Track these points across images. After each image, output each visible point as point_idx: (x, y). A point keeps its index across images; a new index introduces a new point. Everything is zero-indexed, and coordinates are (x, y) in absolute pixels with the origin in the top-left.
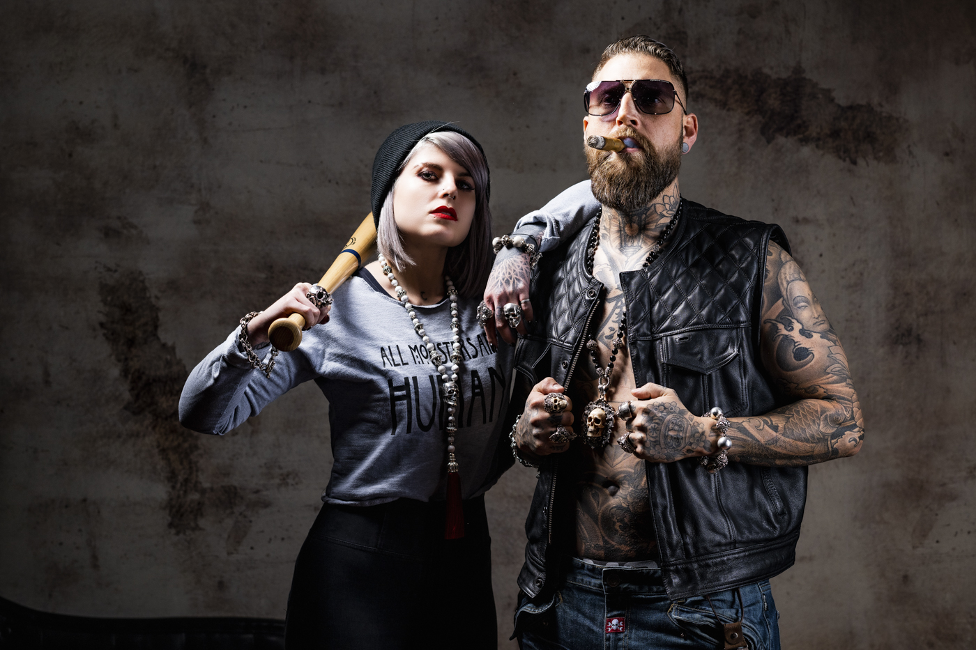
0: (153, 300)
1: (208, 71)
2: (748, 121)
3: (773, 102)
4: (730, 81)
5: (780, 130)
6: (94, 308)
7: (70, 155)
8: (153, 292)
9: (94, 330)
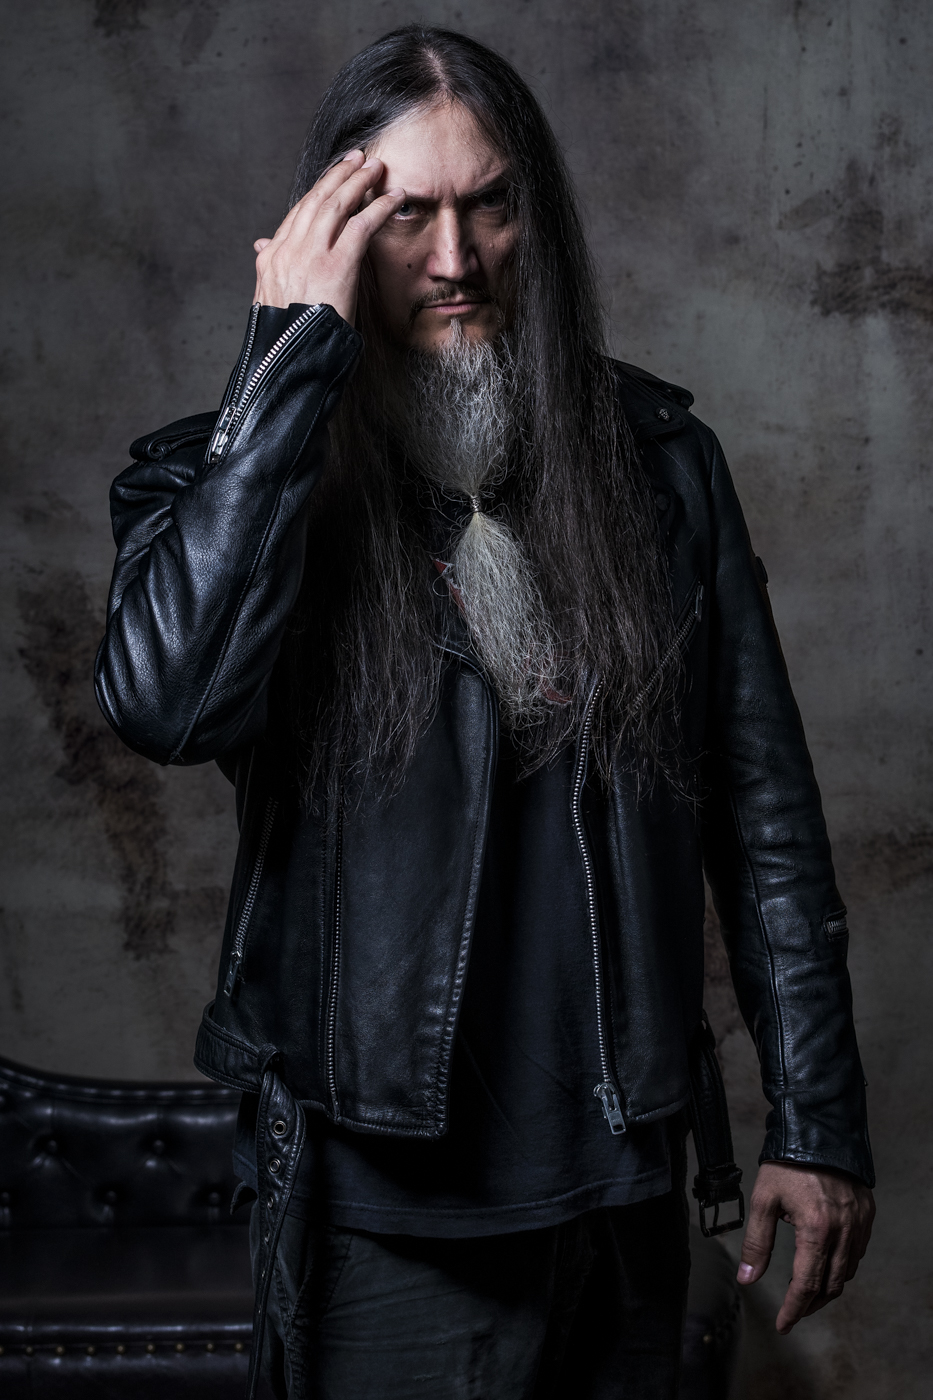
1: (175, 275)
6: (12, 627)
9: (11, 660)
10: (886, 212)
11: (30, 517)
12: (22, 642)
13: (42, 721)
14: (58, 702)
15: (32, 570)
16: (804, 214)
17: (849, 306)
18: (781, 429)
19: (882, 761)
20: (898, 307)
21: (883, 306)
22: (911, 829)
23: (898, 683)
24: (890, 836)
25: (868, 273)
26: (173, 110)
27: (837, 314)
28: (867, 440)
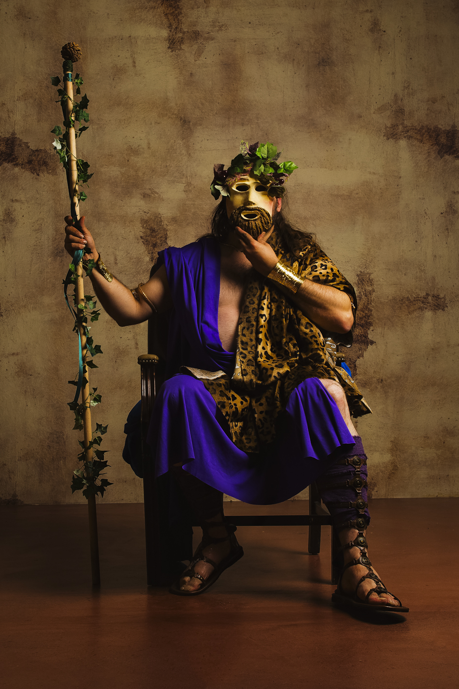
0: (165, 226)
1: (191, 124)
2: (432, 148)
3: (443, 140)
4: (424, 131)
5: (446, 152)
6: (138, 230)
7: (128, 161)
8: (166, 222)
9: (138, 239)
10: (405, 109)
11: (145, 196)
12: (142, 234)
13: (147, 259)
14: (152, 253)
15: (145, 212)
16: (381, 109)
17: (395, 137)
18: (374, 173)
19: (405, 274)
20: (410, 137)
21: (405, 137)
22: (414, 296)
23: (410, 251)
24: (408, 297)
25: (400, 127)
26: (191, 74)
27: (391, 139)
28: (400, 177)
